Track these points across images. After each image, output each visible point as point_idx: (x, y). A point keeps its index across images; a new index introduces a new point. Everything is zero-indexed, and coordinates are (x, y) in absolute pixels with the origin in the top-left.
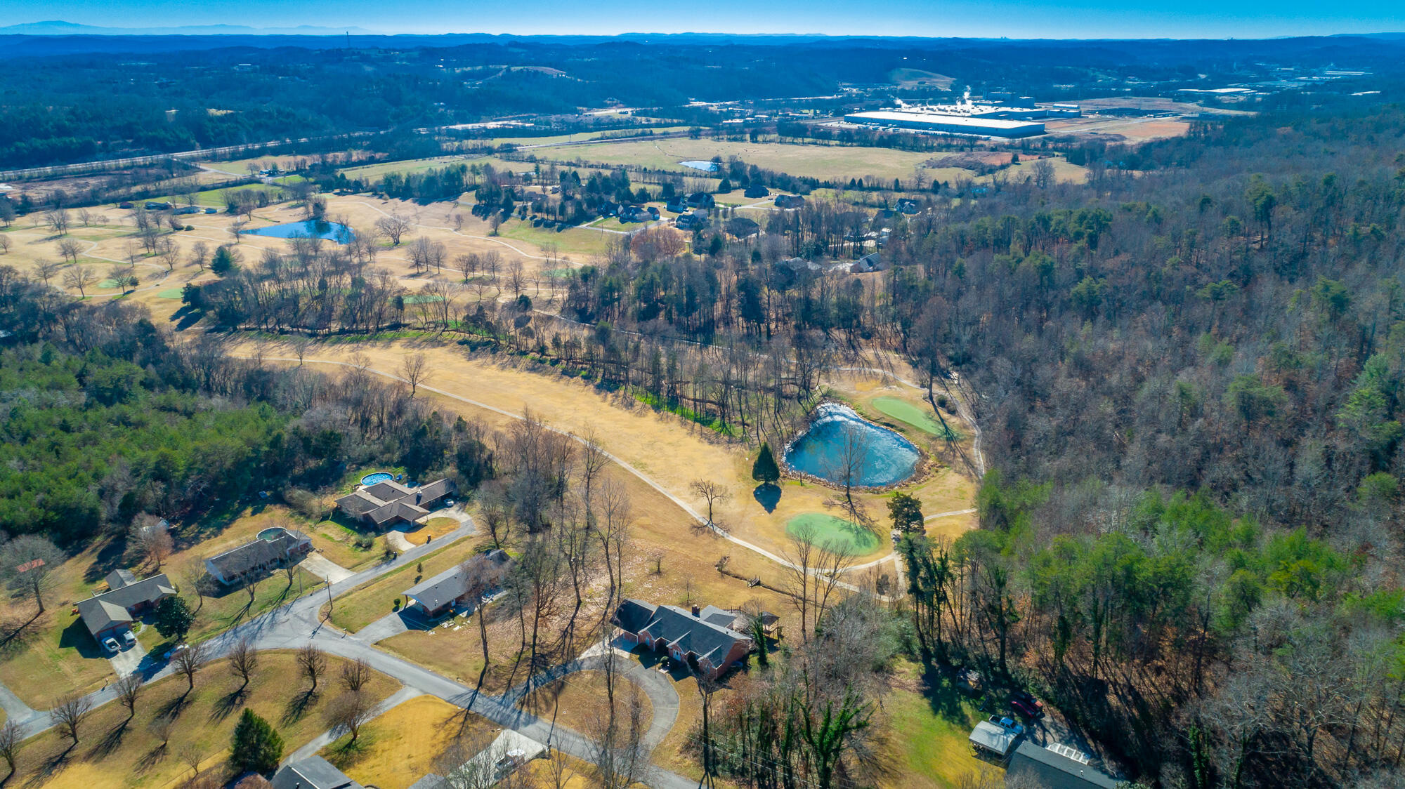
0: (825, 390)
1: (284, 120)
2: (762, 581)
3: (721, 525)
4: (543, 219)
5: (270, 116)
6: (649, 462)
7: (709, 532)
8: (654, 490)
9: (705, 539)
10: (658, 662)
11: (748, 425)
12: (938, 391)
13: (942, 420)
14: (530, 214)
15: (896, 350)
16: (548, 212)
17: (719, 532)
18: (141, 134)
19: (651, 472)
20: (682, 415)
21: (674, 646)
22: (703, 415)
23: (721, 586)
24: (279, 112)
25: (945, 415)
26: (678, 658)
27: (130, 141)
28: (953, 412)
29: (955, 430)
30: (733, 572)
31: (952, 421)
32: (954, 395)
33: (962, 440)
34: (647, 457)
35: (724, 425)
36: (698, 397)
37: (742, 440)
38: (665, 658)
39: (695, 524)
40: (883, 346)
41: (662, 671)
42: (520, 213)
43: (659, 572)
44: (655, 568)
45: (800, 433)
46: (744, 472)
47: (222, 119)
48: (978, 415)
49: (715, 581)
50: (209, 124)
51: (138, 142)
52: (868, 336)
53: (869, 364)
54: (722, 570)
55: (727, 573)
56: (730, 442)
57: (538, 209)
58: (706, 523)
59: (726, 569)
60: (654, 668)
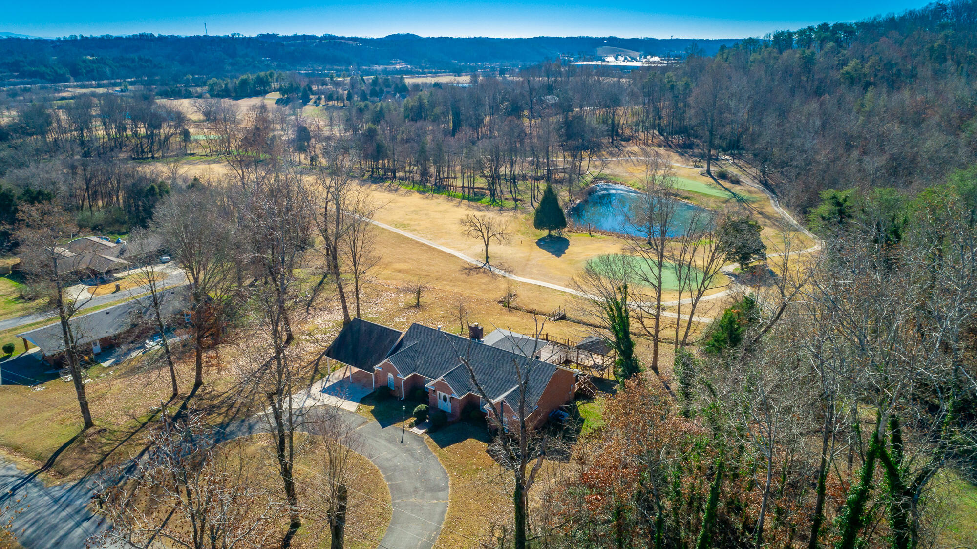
0: (595, 175)
1: (144, 64)
2: (568, 315)
3: (500, 266)
4: (334, 105)
5: (133, 61)
6: (412, 223)
7: (484, 272)
8: (417, 242)
9: (481, 279)
10: (408, 414)
11: (520, 200)
12: (714, 169)
13: (727, 189)
14: (323, 102)
15: (659, 146)
16: (337, 99)
17: (501, 273)
18: (26, 69)
19: (415, 230)
20: (449, 196)
21: (440, 386)
22: (472, 195)
23: (512, 318)
24: (140, 59)
25: (728, 185)
26: (447, 407)
27: (16, 74)
28: (737, 182)
29: (744, 194)
30: (524, 307)
31: (737, 189)
32: (733, 170)
33: (753, 202)
34: (411, 220)
35: (494, 200)
36: (466, 184)
37: (515, 208)
38: (423, 407)
39: (467, 266)
40: (647, 144)
41: (415, 430)
42: (315, 102)
43: (418, 306)
44: (414, 302)
45: (578, 201)
46: (522, 229)
47: (93, 62)
48: (765, 184)
49: (501, 314)
50: (82, 65)
51: (23, 75)
52: (628, 140)
53: (635, 154)
54: (507, 303)
55: (516, 308)
56: (500, 210)
57: (330, 98)
58: (481, 265)
59: (513, 304)
60: (400, 425)
